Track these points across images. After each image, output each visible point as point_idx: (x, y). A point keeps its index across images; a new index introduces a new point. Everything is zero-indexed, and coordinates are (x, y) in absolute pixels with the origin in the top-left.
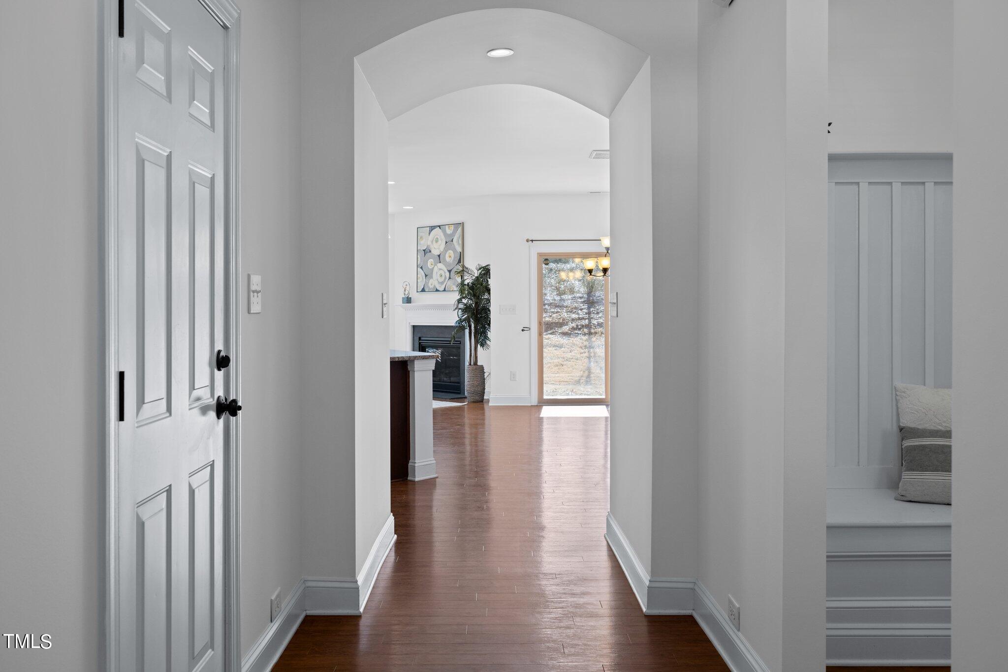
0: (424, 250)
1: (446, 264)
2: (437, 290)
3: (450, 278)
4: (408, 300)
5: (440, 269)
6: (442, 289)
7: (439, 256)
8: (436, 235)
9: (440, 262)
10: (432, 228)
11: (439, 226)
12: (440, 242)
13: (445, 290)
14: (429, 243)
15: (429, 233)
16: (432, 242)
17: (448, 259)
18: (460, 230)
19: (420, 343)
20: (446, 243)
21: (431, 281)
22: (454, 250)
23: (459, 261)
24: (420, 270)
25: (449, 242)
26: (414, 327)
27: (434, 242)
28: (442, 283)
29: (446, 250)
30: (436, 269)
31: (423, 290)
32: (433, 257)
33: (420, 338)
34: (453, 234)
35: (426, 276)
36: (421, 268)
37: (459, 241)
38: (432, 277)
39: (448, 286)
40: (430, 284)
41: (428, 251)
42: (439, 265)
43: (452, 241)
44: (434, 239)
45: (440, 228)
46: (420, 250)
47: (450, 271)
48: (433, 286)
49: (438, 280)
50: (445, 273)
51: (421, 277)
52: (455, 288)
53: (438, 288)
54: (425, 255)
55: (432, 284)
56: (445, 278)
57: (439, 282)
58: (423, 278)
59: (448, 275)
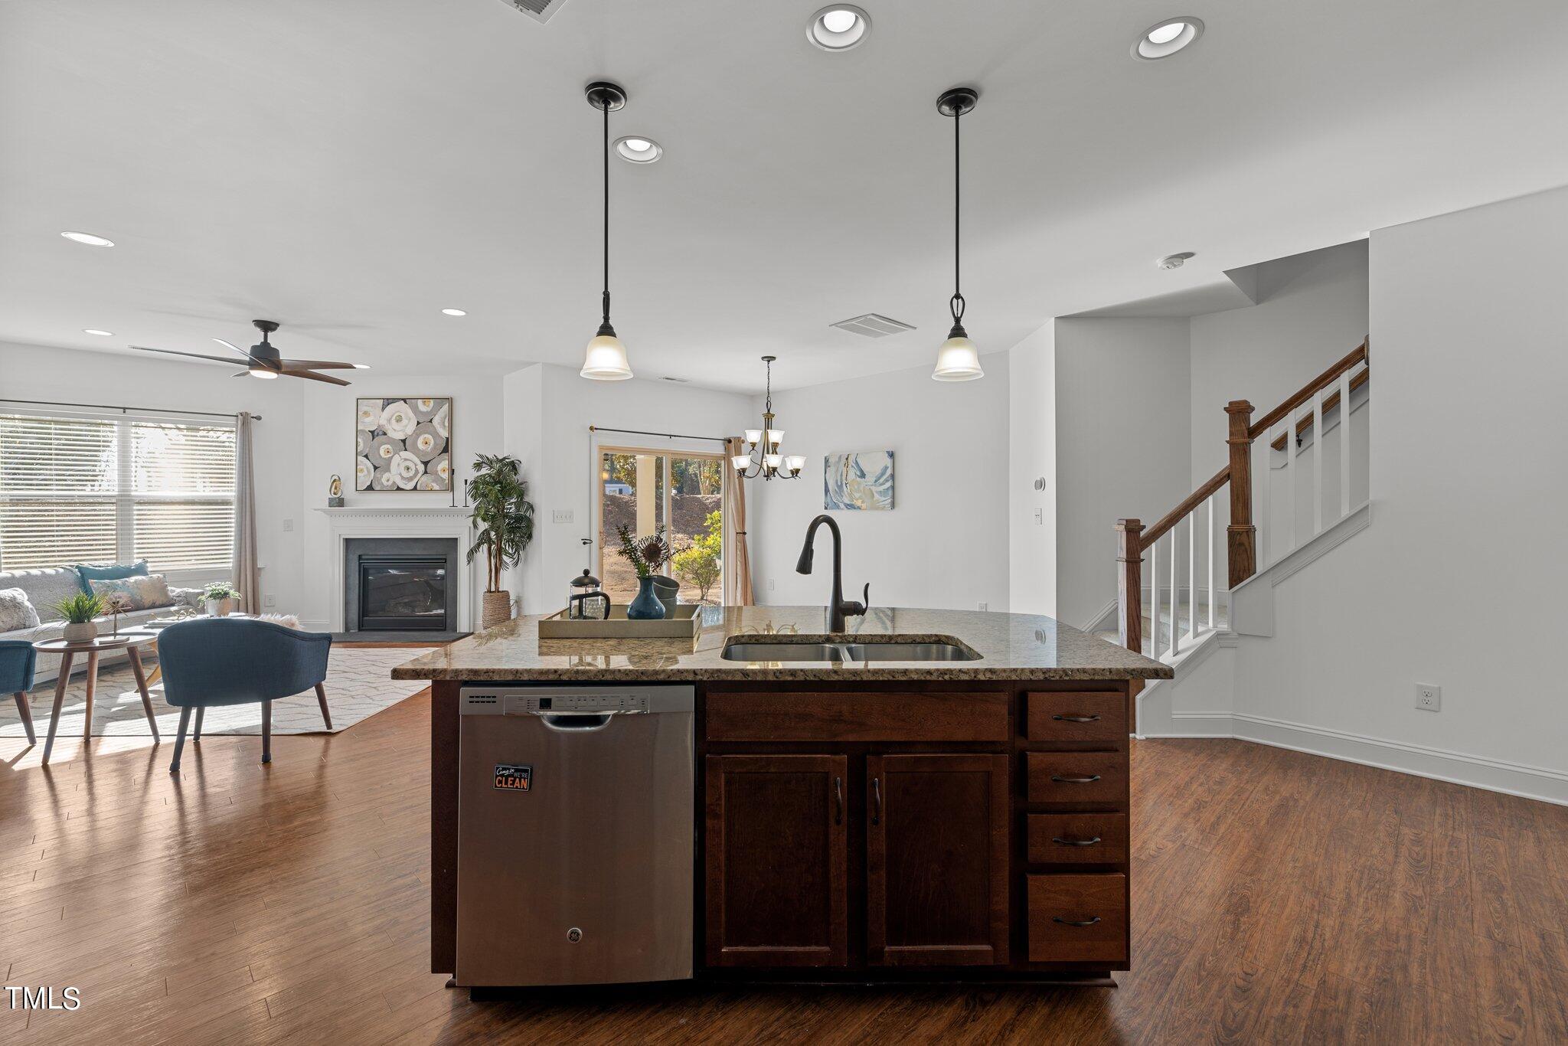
0: (372, 432)
1: (416, 451)
2: (399, 489)
3: (426, 472)
4: (340, 502)
5: (406, 460)
6: (411, 485)
7: (404, 441)
8: (398, 412)
9: (406, 450)
10: (388, 402)
11: (405, 400)
12: (405, 421)
13: (415, 488)
14: (383, 422)
15: (383, 409)
16: (389, 421)
17: (420, 445)
18: (446, 407)
19: (360, 564)
20: (418, 423)
21: (386, 476)
22: (435, 435)
23: (446, 450)
24: (361, 459)
25: (424, 424)
26: (347, 542)
27: (393, 421)
28: (410, 479)
29: (417, 434)
30: (396, 459)
31: (370, 488)
32: (391, 441)
33: (360, 557)
34: (434, 412)
35: (376, 468)
36: (366, 456)
37: (444, 423)
38: (388, 470)
39: (421, 484)
40: (384, 480)
41: (381, 433)
42: (404, 454)
43: (431, 421)
44: (392, 416)
45: (406, 402)
46: (362, 431)
47: (426, 464)
48: (390, 483)
49: (400, 474)
50: (416, 465)
51: (365, 470)
52: (436, 487)
53: (401, 486)
54: (373, 439)
55: (388, 480)
56: (417, 472)
57: (402, 477)
58: (368, 471)
59: (421, 468)
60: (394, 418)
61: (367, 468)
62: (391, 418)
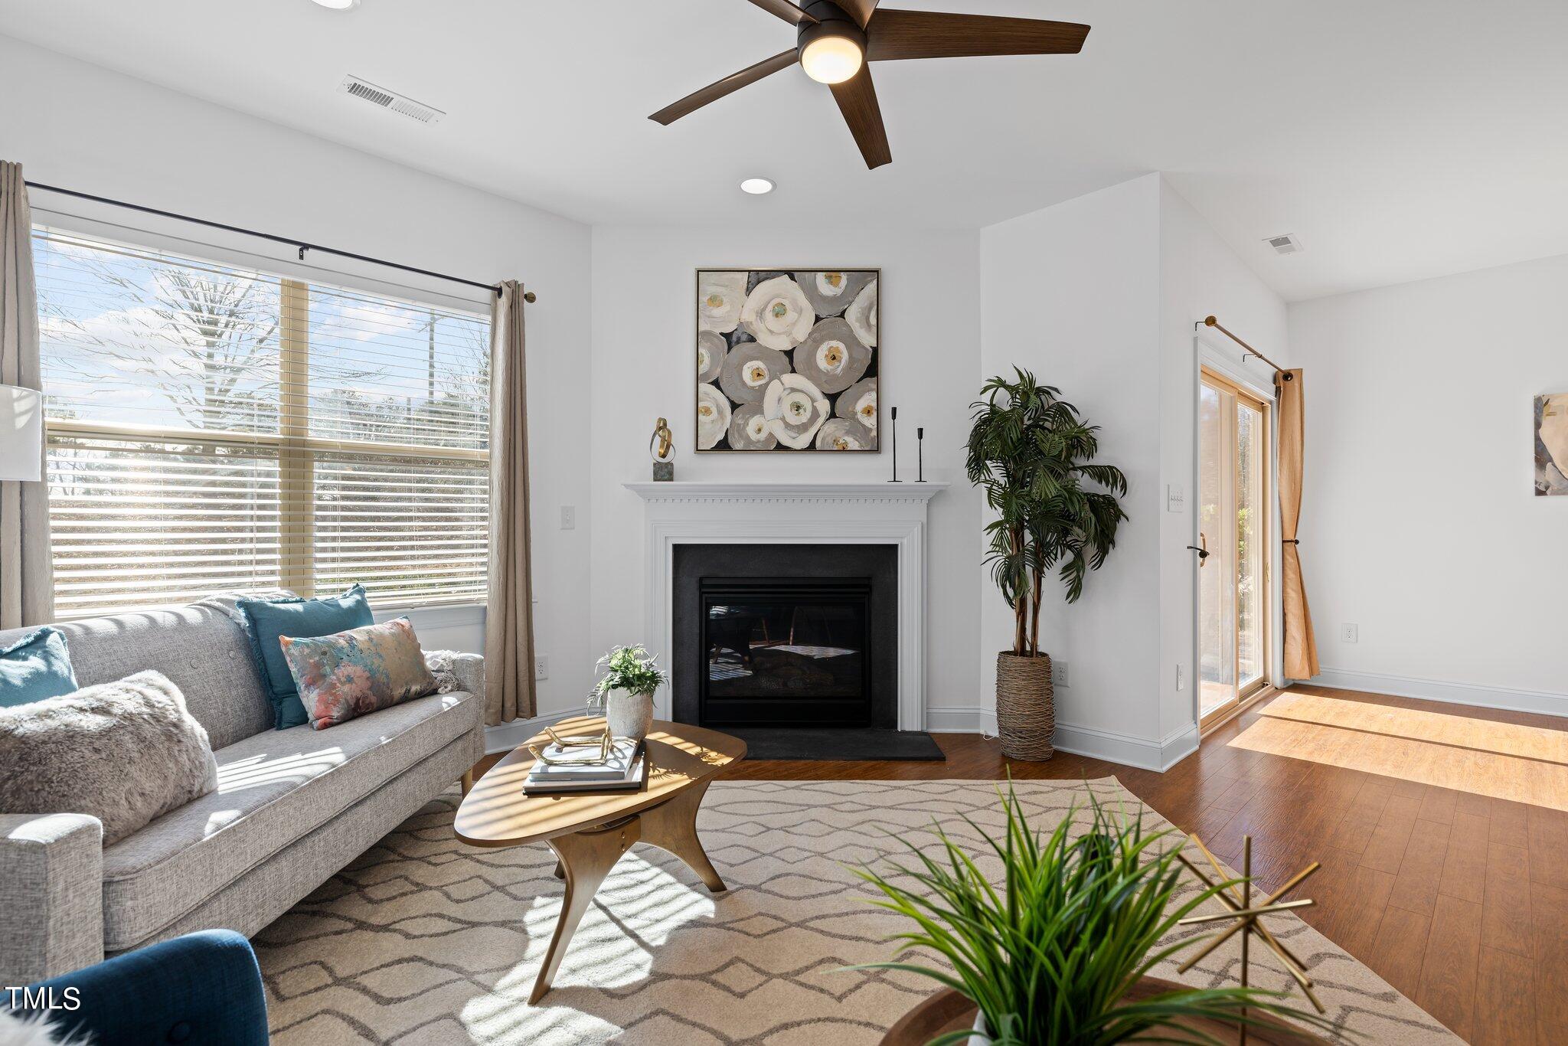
0: (728, 336)
1: (813, 373)
2: (780, 448)
3: (833, 415)
5: (793, 390)
6: (804, 441)
7: (789, 354)
8: (778, 296)
9: (793, 371)
10: (758, 277)
11: (791, 274)
12: (791, 315)
13: (812, 447)
14: (748, 316)
15: (749, 291)
16: (760, 314)
17: (822, 363)
18: (873, 286)
20: (818, 319)
21: (754, 422)
22: (851, 341)
23: (870, 371)
24: (706, 388)
25: (829, 320)
26: (681, 552)
27: (769, 315)
28: (803, 428)
29: (815, 340)
30: (774, 390)
31: (724, 446)
32: (765, 354)
33: (705, 583)
34: (847, 297)
35: (734, 406)
36: (716, 383)
37: (868, 318)
38: (758, 410)
39: (823, 439)
40: (751, 430)
41: (744, 337)
42: (789, 379)
43: (842, 315)
44: (766, 307)
45: (792, 278)
46: (708, 333)
47: (833, 398)
48: (763, 436)
49: (783, 419)
50: (813, 401)
51: (714, 410)
52: (853, 444)
53: (785, 442)
54: (729, 349)
55: (760, 430)
56: (815, 414)
57: (788, 426)
58: (720, 412)
59: (824, 406)
60: (770, 307)
61: (718, 406)
62: (764, 310)
